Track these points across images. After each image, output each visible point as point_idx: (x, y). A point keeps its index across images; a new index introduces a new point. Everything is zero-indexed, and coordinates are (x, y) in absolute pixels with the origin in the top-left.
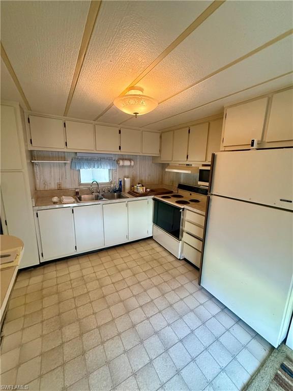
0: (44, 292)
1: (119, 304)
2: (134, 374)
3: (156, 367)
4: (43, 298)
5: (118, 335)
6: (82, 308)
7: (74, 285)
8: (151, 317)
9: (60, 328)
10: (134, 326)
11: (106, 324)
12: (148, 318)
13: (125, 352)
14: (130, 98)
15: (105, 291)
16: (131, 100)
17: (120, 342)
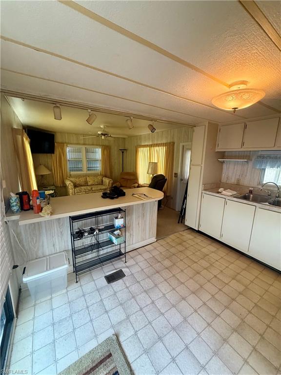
0: (184, 243)
1: (198, 285)
2: (153, 302)
3: (159, 318)
4: (180, 244)
5: (173, 288)
6: (183, 263)
7: (196, 253)
8: (199, 314)
9: (167, 258)
10: (184, 299)
11: (178, 280)
12: (196, 311)
13: (164, 294)
14: (228, 95)
15: (204, 272)
16: (228, 97)
17: (169, 290)
